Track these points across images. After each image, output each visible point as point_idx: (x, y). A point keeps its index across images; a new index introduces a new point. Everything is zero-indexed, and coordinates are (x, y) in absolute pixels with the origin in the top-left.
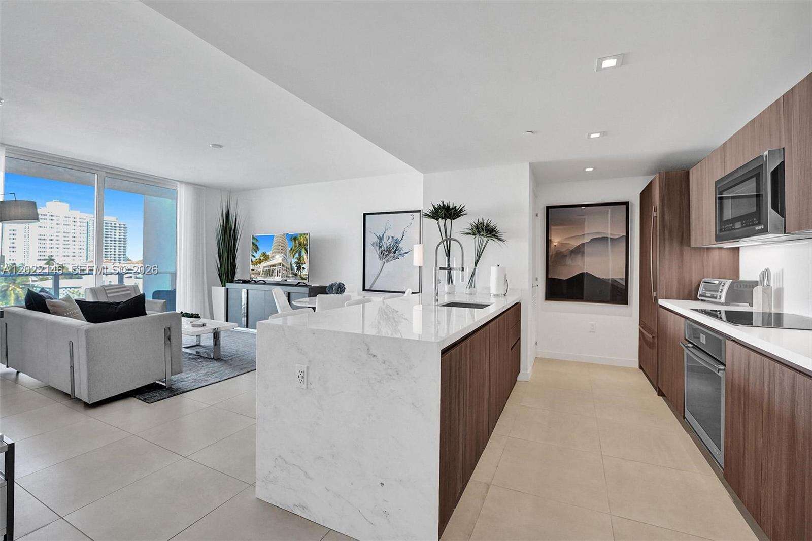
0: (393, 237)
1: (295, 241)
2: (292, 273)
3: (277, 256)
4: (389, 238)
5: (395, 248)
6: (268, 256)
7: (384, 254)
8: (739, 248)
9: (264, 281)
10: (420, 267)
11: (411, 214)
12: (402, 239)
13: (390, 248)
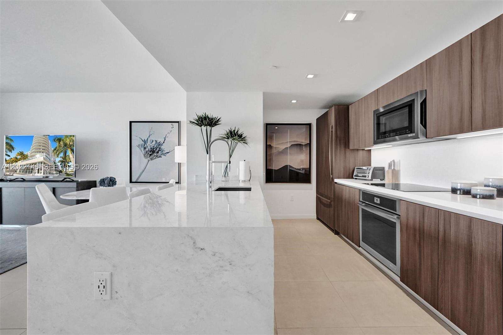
0: (156, 141)
1: (59, 142)
2: (56, 170)
3: (38, 155)
4: (153, 141)
5: (158, 149)
6: (27, 156)
7: (148, 154)
8: (371, 150)
9: (22, 178)
10: (179, 163)
11: (171, 123)
12: (164, 143)
13: (154, 149)
